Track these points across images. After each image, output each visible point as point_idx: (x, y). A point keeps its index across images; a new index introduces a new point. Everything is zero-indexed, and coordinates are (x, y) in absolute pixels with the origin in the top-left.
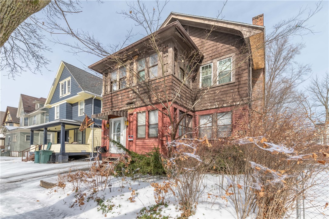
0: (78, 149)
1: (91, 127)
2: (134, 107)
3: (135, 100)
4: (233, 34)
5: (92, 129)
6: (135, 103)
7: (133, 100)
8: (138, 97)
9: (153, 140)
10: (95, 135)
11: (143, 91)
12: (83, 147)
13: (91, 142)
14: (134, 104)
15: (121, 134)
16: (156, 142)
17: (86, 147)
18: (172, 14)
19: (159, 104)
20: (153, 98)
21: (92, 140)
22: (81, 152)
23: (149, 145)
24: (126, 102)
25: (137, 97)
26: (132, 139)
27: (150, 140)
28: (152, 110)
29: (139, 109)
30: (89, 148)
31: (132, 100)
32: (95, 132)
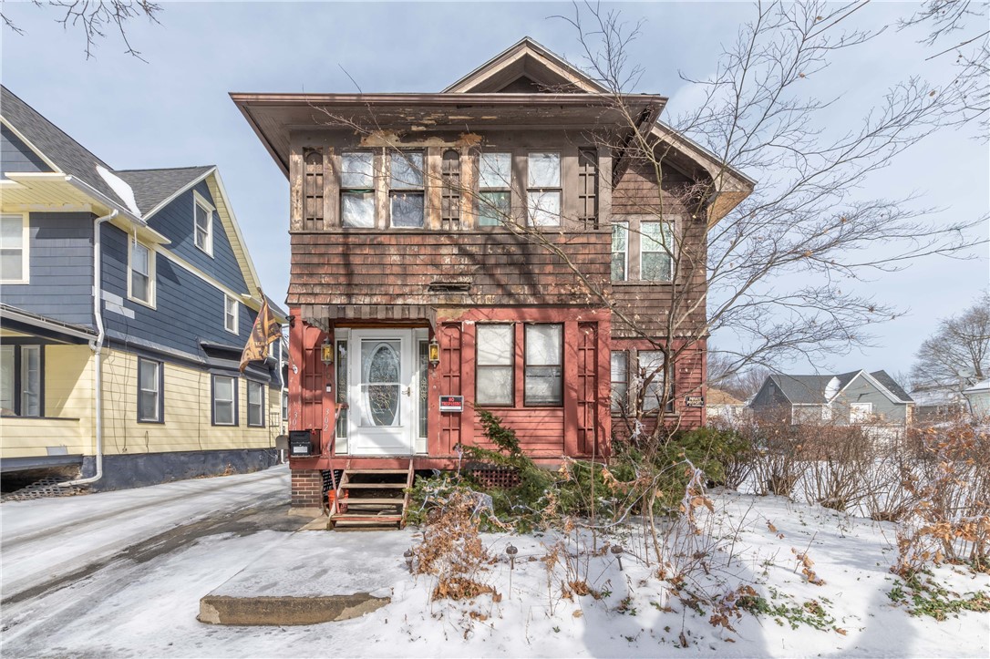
0: (31, 442)
1: (92, 346)
2: (469, 301)
3: (466, 279)
4: (679, 170)
5: (94, 352)
6: (469, 288)
7: (461, 279)
8: (482, 272)
9: (543, 413)
10: (106, 377)
11: (504, 259)
12: (54, 431)
13: (93, 408)
14: (466, 293)
15: (403, 388)
16: (553, 420)
17: (67, 432)
18: (527, 43)
19: (568, 309)
20: (544, 288)
21: (97, 401)
22: (45, 453)
23: (530, 428)
24: (422, 280)
25: (476, 270)
26: (459, 408)
27: (533, 414)
28: (537, 324)
29: (485, 311)
30: (78, 436)
31: (453, 278)
32: (106, 368)
